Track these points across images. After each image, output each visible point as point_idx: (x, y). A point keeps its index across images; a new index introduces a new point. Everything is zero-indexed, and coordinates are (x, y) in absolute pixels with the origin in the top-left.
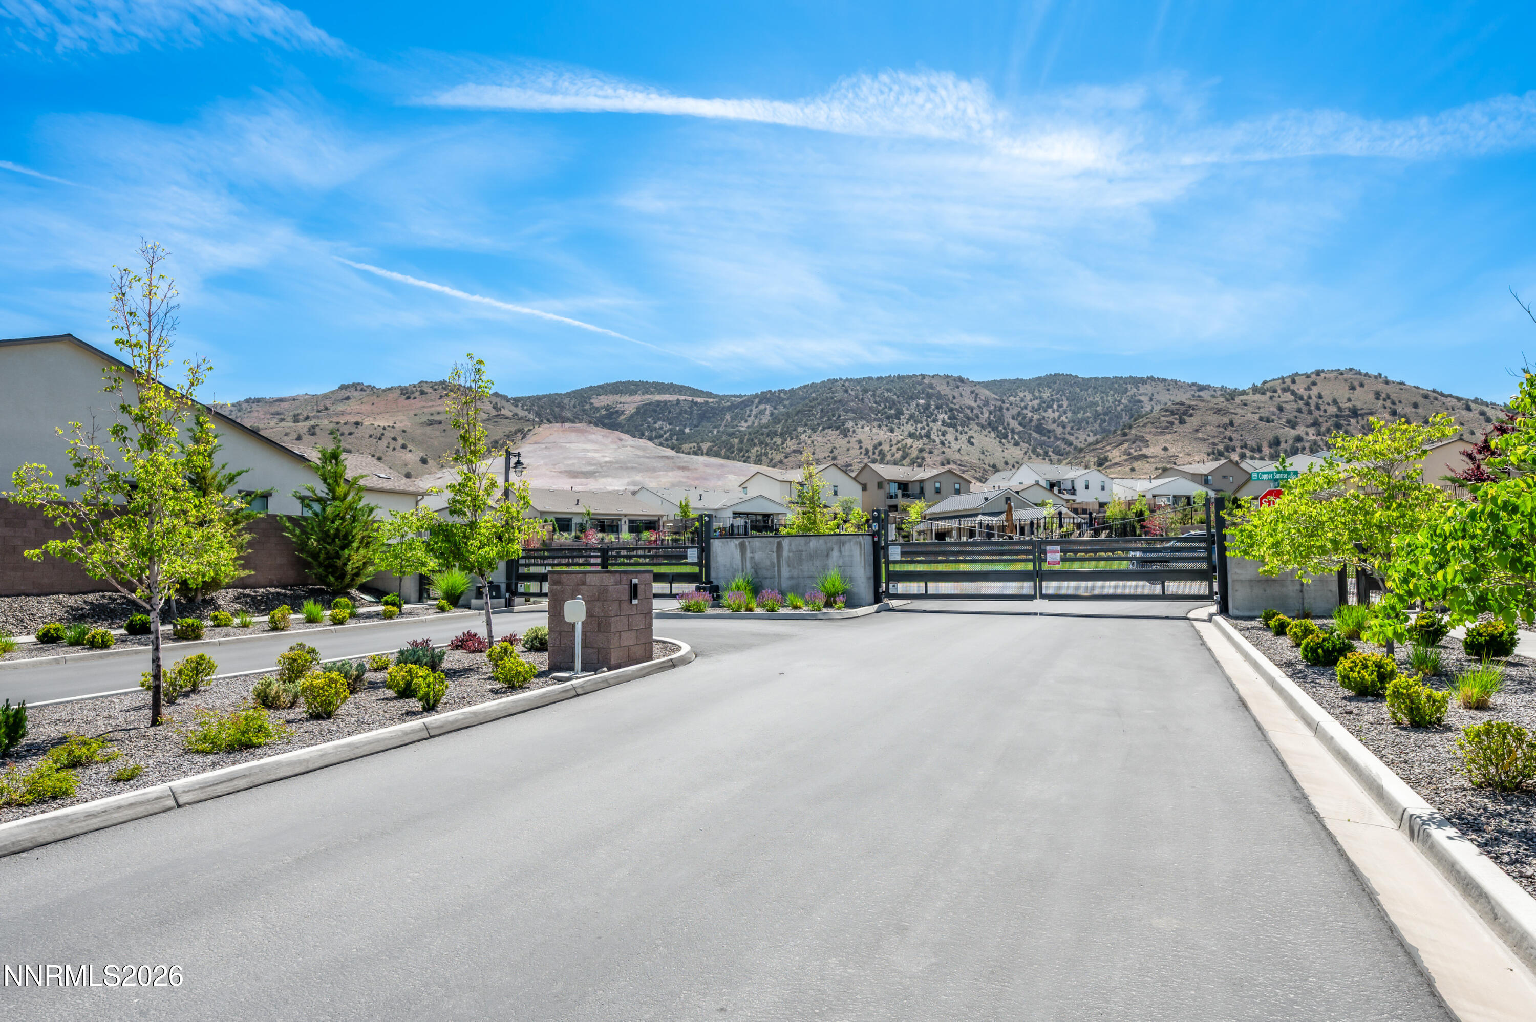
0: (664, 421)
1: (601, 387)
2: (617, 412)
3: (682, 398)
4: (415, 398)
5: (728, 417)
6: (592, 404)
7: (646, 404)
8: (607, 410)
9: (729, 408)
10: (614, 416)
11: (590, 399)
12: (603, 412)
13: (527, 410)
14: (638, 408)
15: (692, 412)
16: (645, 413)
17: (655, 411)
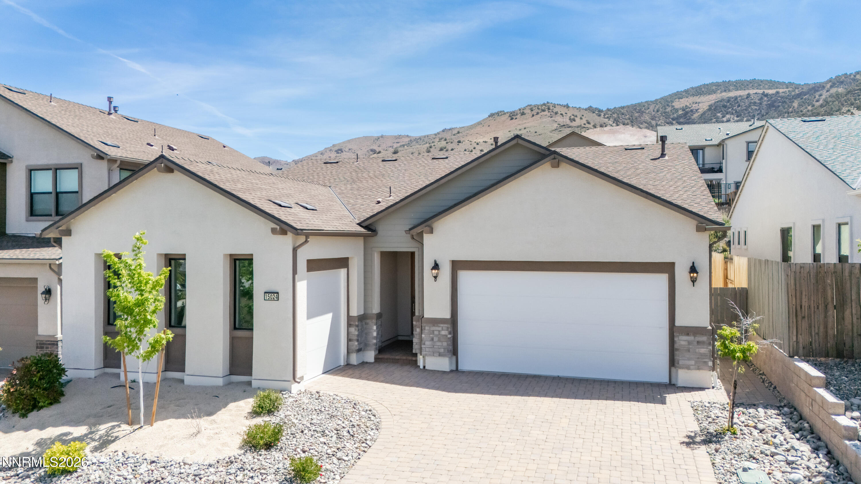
0: (732, 114)
1: (686, 91)
2: (692, 111)
3: (752, 92)
4: (516, 119)
5: (796, 104)
6: (673, 106)
7: (718, 102)
8: (683, 110)
9: (799, 96)
10: (689, 115)
11: (673, 102)
12: (680, 112)
13: (607, 118)
14: (710, 106)
15: (761, 104)
16: (715, 109)
17: (725, 106)
